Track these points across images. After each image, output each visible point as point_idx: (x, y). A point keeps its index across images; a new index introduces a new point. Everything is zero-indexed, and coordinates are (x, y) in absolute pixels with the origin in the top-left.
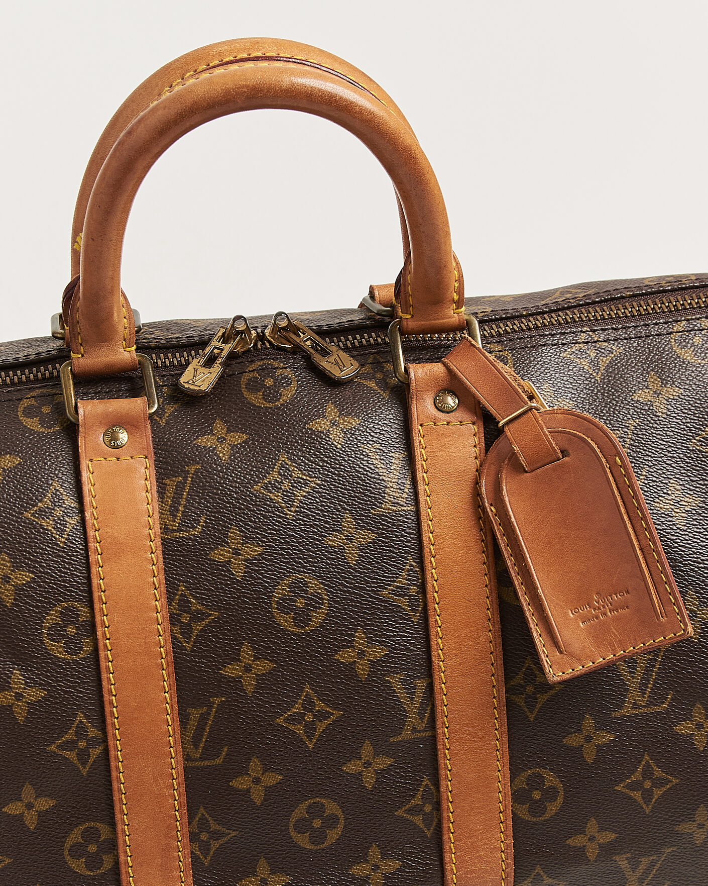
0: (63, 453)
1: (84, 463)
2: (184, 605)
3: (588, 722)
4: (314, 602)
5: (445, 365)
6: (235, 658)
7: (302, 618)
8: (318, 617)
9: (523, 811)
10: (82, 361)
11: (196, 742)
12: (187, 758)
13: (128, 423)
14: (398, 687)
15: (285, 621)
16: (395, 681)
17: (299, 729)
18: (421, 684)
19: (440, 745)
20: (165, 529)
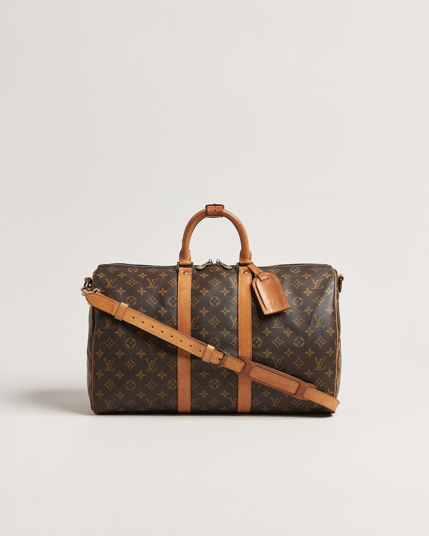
0: (176, 275)
1: (179, 276)
2: (194, 299)
3: (267, 329)
4: (217, 301)
5: (247, 267)
6: (202, 309)
7: (215, 304)
8: (218, 304)
9: (254, 346)
10: (181, 262)
11: (194, 324)
12: (192, 327)
13: (188, 271)
14: (232, 318)
15: (212, 304)
16: (231, 317)
17: (213, 324)
18: (236, 319)
19: (239, 330)
20: (192, 287)
